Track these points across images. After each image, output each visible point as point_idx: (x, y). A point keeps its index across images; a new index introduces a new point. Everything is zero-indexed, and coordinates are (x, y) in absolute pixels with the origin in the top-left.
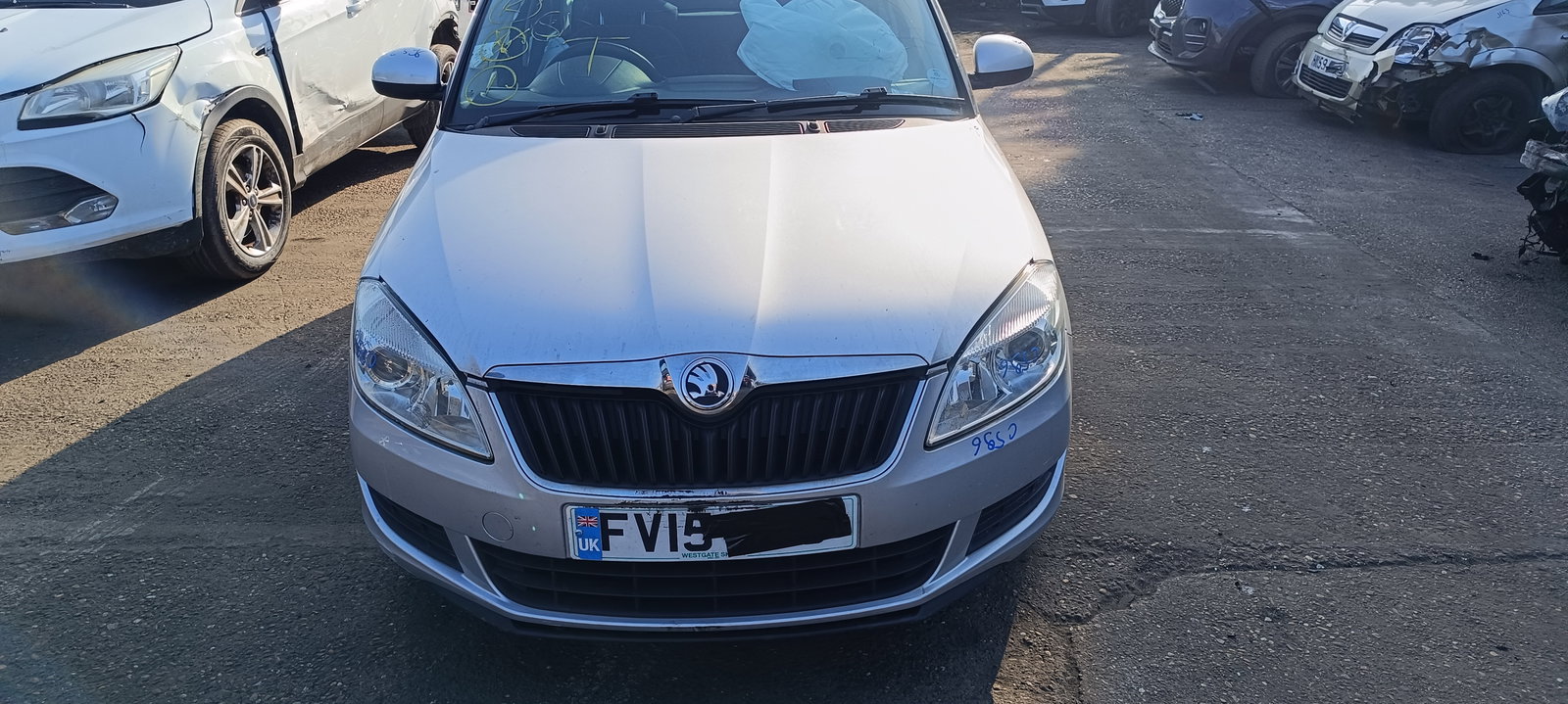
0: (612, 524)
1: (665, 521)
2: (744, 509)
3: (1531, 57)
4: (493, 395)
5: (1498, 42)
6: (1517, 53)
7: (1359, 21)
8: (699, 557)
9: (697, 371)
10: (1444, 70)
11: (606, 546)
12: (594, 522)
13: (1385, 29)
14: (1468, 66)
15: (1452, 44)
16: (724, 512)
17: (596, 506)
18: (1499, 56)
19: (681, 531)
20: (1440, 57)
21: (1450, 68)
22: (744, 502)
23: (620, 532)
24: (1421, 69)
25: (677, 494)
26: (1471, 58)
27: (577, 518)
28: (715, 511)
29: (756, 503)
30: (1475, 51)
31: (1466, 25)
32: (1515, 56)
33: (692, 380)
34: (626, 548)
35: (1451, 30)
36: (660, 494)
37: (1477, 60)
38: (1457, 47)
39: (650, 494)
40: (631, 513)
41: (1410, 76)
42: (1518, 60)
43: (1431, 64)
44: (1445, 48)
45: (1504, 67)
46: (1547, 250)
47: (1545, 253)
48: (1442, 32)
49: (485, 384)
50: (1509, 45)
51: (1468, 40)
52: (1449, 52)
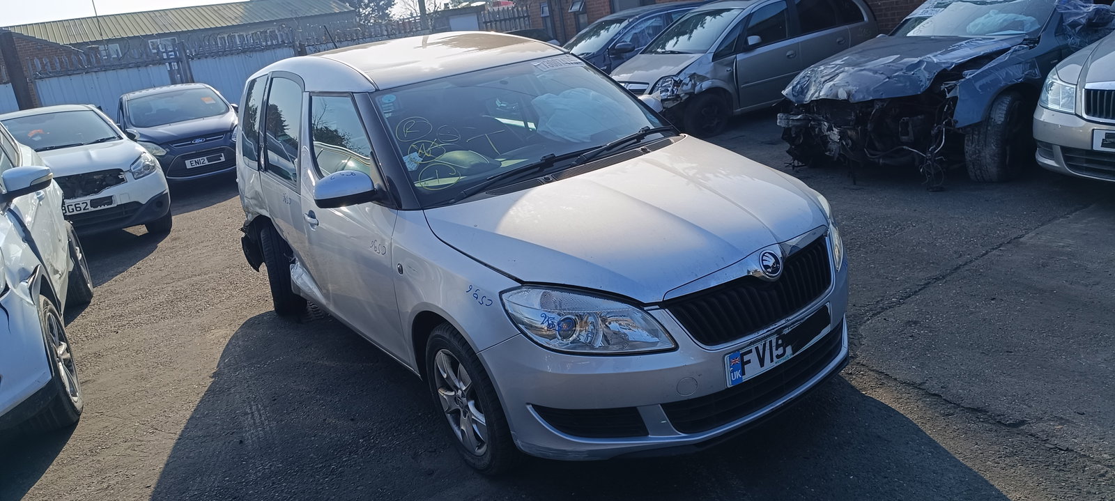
0: (746, 358)
1: (768, 345)
2: (797, 325)
3: (719, 83)
4: (667, 310)
5: (703, 79)
6: (712, 82)
7: (630, 83)
8: (782, 361)
9: (764, 258)
10: (686, 97)
11: (743, 373)
12: (738, 361)
13: (648, 84)
14: (694, 93)
15: (684, 84)
16: (790, 330)
17: (738, 350)
18: (705, 85)
19: (774, 348)
20: (681, 91)
21: (687, 96)
22: (797, 321)
23: (749, 362)
24: (673, 100)
25: (772, 328)
26: (694, 89)
27: (730, 361)
28: (786, 331)
29: (801, 320)
30: (694, 86)
31: (687, 73)
32: (712, 83)
33: (765, 263)
34: (753, 370)
35: (681, 77)
36: (765, 331)
37: (697, 88)
38: (687, 85)
39: (761, 332)
40: (753, 348)
41: (670, 105)
42: (714, 85)
43: (678, 96)
44: (682, 87)
45: (709, 90)
46: (800, 164)
47: (800, 166)
48: (677, 79)
49: (657, 307)
50: (708, 79)
51: (691, 80)
52: (685, 88)
